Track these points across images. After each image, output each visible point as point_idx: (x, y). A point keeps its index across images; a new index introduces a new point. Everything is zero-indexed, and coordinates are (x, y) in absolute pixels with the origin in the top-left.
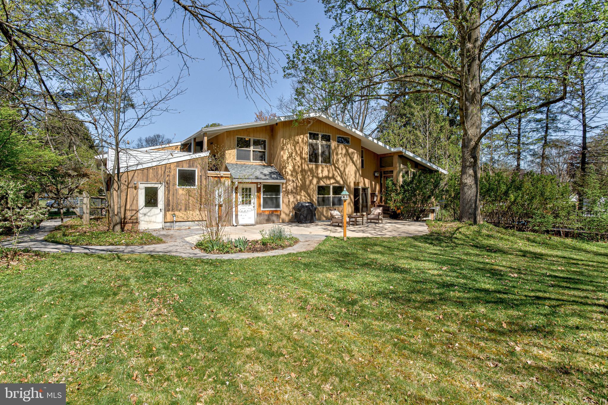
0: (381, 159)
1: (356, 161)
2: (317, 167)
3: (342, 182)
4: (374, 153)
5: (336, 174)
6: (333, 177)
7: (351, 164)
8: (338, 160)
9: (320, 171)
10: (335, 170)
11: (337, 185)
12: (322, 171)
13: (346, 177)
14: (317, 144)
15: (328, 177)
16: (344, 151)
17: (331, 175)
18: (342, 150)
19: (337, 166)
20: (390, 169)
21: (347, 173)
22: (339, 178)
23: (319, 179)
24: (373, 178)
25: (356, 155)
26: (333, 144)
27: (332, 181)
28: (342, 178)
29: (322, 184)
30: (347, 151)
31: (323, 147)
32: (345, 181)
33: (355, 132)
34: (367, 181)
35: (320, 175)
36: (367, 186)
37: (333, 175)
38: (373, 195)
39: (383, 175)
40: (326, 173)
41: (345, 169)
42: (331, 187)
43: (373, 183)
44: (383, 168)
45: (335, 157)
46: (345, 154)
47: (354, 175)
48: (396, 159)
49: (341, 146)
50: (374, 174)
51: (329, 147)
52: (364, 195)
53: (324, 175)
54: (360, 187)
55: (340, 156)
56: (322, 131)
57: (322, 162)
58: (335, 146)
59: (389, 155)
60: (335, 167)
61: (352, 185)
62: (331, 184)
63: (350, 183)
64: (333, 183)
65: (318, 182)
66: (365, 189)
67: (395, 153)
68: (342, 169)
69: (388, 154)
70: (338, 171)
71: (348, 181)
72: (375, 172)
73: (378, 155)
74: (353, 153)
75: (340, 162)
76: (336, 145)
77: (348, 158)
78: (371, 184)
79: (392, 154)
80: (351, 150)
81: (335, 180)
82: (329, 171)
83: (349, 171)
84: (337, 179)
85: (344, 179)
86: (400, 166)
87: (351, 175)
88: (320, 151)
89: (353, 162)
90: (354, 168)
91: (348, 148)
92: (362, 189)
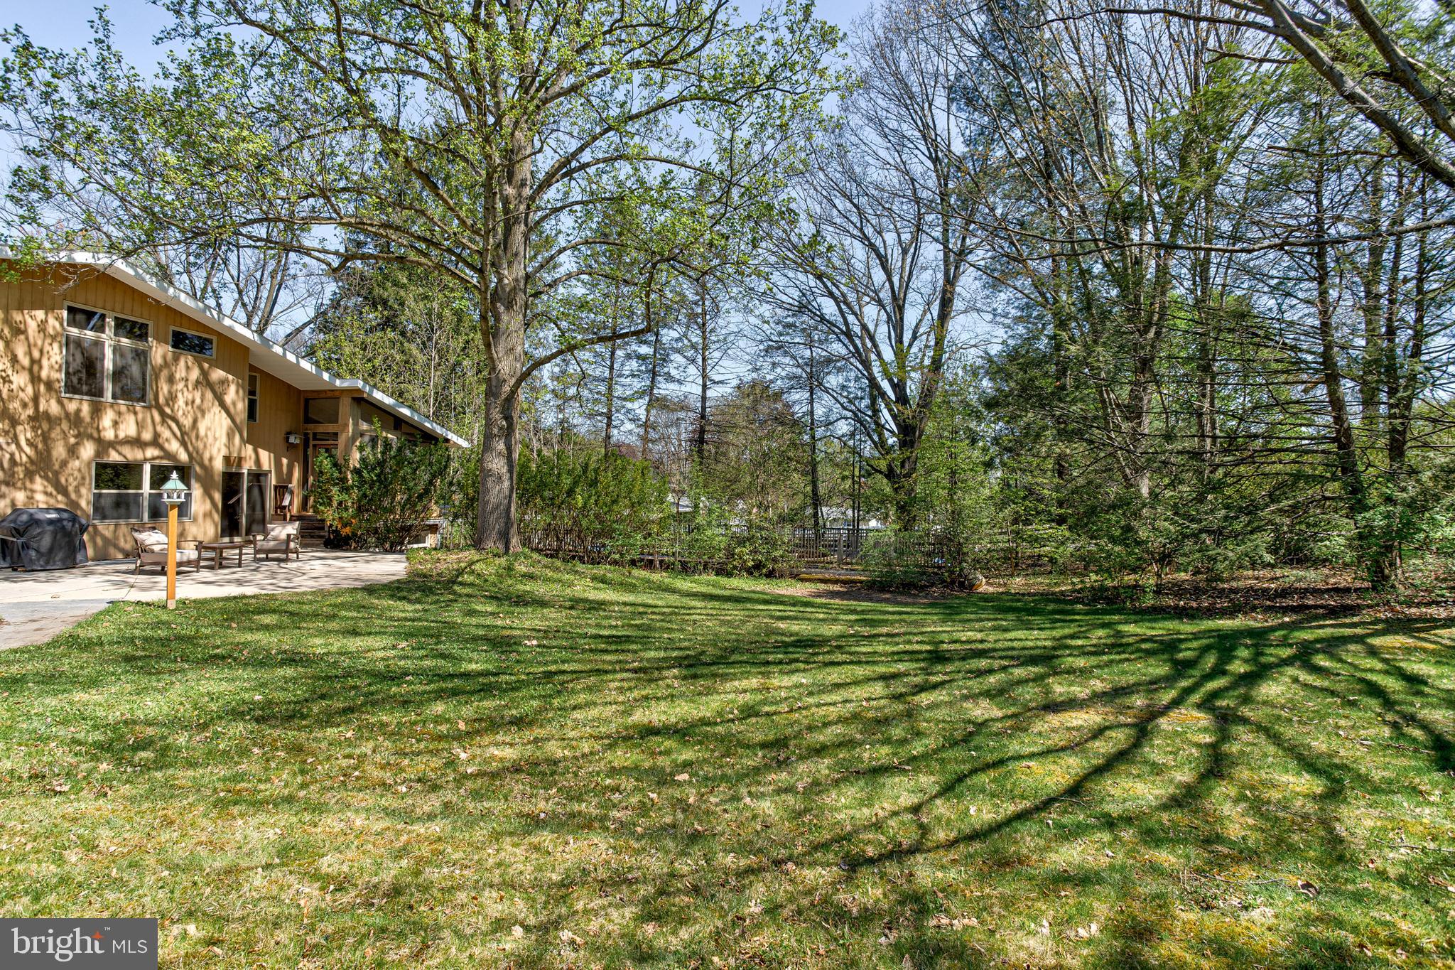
0: (307, 401)
1: (234, 404)
2: (97, 411)
3: (183, 457)
4: (289, 386)
5: (166, 434)
6: (155, 442)
7: (216, 409)
8: (172, 398)
9: (107, 420)
10: (163, 422)
11: (165, 462)
12: (116, 424)
13: (201, 445)
14: (98, 344)
15: (137, 442)
16: (195, 374)
17: (147, 436)
18: (188, 369)
19: (168, 410)
20: (330, 428)
21: (202, 432)
22: (174, 446)
23: (103, 445)
24: (282, 446)
25: (233, 388)
26: (159, 352)
27: (151, 452)
28: (184, 444)
29: (114, 457)
30: (205, 374)
31: (122, 355)
32: (195, 456)
33: (230, 328)
34: (265, 455)
35: (109, 435)
36: (266, 467)
37: (157, 435)
38: (281, 489)
39: (312, 443)
40: (129, 428)
41: (195, 421)
42: (147, 468)
43: (285, 461)
44: (311, 426)
45: (164, 388)
46: (198, 383)
47: (224, 439)
48: (345, 406)
49: (187, 359)
50: (287, 439)
51: (142, 356)
52: (256, 492)
53: (122, 435)
54: (245, 471)
55: (181, 385)
56: (118, 307)
57: (114, 397)
58: (164, 357)
59: (330, 394)
60: (162, 414)
61: (219, 465)
62: (146, 460)
63: (211, 459)
64: (154, 458)
65: (98, 454)
66: (258, 477)
67: (343, 391)
68: (187, 422)
69: (325, 391)
70: (174, 426)
71: (206, 456)
72: (289, 433)
73: (299, 391)
74: (223, 382)
75: (181, 402)
76: (170, 355)
77: (209, 395)
78: (278, 464)
79: (337, 394)
80: (218, 374)
81: (162, 448)
82: (140, 426)
83: (208, 429)
84: (166, 445)
85: (191, 448)
86: (356, 424)
87: (215, 439)
88: (109, 364)
89: (223, 405)
90: (226, 422)
91: (206, 365)
92: (249, 474)
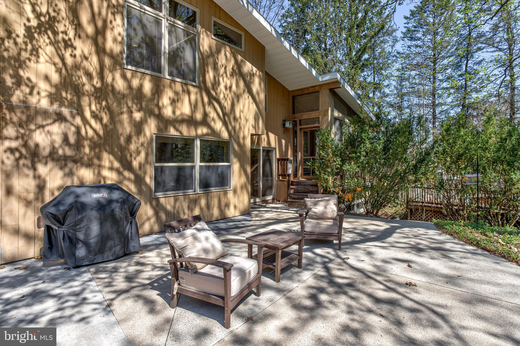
0: (294, 98)
1: (258, 93)
3: (225, 135)
5: (213, 114)
6: (205, 122)
7: (246, 95)
8: (216, 84)
9: (165, 100)
10: (210, 103)
11: (212, 140)
12: (173, 102)
16: (232, 63)
17: (199, 116)
18: (226, 59)
19: (213, 94)
20: (313, 115)
21: (238, 114)
22: (218, 126)
24: (281, 129)
25: (257, 80)
26: (205, 39)
27: (203, 130)
28: (225, 124)
29: (172, 132)
30: (239, 65)
31: (176, 37)
32: (233, 135)
34: (272, 136)
35: (168, 112)
36: (273, 144)
37: (205, 115)
38: (283, 160)
39: (298, 127)
41: (233, 105)
42: (198, 144)
43: (283, 141)
44: (298, 115)
46: (233, 72)
47: (252, 121)
48: (325, 97)
49: (225, 49)
50: (284, 125)
51: (192, 40)
52: (267, 162)
53: (178, 113)
54: (261, 148)
55: (222, 72)
57: (171, 74)
58: (209, 44)
59: (311, 90)
60: (209, 96)
61: (248, 142)
62: (197, 136)
63: (244, 138)
64: (203, 136)
66: (268, 152)
67: (322, 85)
68: (227, 105)
69: (308, 88)
70: (218, 107)
71: (241, 135)
72: (284, 121)
73: (289, 91)
74: (251, 74)
75: (222, 87)
76: (213, 44)
78: (280, 143)
79: (317, 89)
80: (247, 65)
81: (209, 127)
82: (194, 107)
83: (241, 111)
84: (212, 124)
85: (230, 128)
86: (332, 111)
87: (247, 120)
88: (165, 44)
89: (250, 92)
90: (253, 107)
91: (240, 58)
92: (263, 150)
